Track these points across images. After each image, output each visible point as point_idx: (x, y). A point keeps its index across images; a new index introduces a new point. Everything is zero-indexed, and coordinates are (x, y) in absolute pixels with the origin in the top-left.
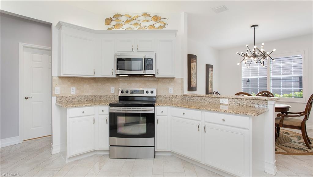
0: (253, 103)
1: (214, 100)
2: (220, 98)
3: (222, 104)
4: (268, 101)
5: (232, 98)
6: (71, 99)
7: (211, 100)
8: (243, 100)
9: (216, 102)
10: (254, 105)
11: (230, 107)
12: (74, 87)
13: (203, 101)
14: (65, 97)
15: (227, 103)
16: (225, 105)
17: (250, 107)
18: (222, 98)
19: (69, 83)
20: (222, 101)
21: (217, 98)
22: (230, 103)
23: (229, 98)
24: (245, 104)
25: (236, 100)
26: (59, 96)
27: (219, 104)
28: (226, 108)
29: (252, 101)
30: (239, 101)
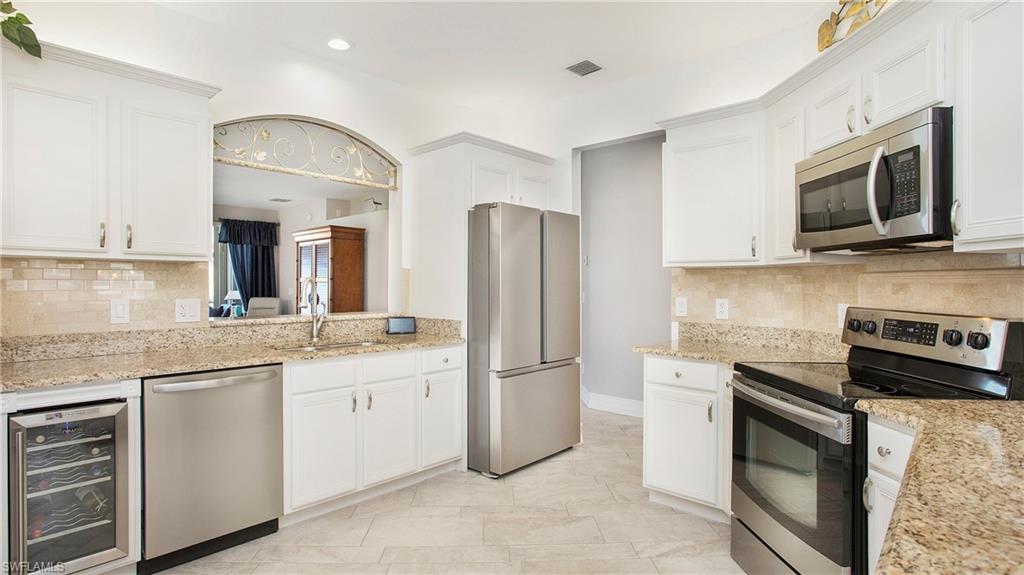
6: (715, 334)
12: (725, 298)
14: (699, 325)
19: (712, 287)
26: (686, 320)
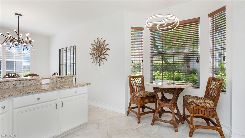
0: (66, 80)
1: (35, 82)
2: (41, 79)
3: (44, 84)
4: (73, 77)
5: (52, 78)
7: (32, 82)
8: (60, 78)
9: (38, 83)
10: (66, 81)
11: (50, 86)
13: (21, 85)
15: (48, 82)
16: (47, 84)
17: (64, 82)
18: (43, 79)
20: (44, 82)
21: (38, 80)
22: (51, 82)
23: (50, 78)
24: (61, 81)
25: (55, 79)
27: (41, 85)
28: (48, 87)
29: (65, 78)
30: (57, 79)
